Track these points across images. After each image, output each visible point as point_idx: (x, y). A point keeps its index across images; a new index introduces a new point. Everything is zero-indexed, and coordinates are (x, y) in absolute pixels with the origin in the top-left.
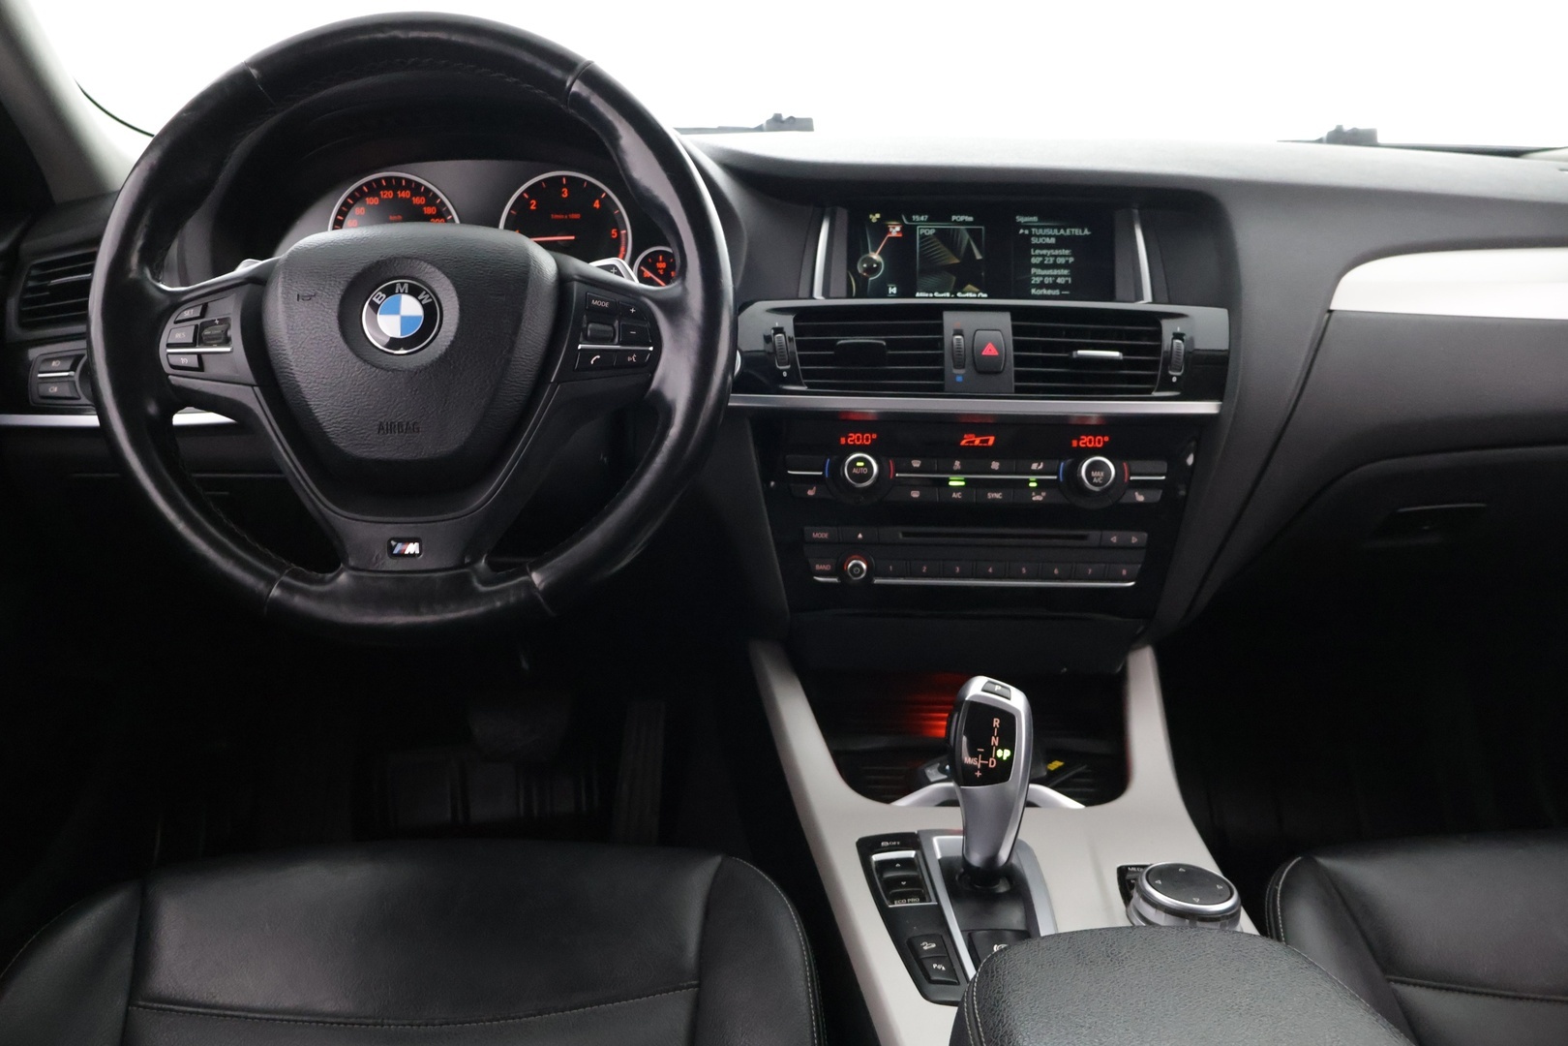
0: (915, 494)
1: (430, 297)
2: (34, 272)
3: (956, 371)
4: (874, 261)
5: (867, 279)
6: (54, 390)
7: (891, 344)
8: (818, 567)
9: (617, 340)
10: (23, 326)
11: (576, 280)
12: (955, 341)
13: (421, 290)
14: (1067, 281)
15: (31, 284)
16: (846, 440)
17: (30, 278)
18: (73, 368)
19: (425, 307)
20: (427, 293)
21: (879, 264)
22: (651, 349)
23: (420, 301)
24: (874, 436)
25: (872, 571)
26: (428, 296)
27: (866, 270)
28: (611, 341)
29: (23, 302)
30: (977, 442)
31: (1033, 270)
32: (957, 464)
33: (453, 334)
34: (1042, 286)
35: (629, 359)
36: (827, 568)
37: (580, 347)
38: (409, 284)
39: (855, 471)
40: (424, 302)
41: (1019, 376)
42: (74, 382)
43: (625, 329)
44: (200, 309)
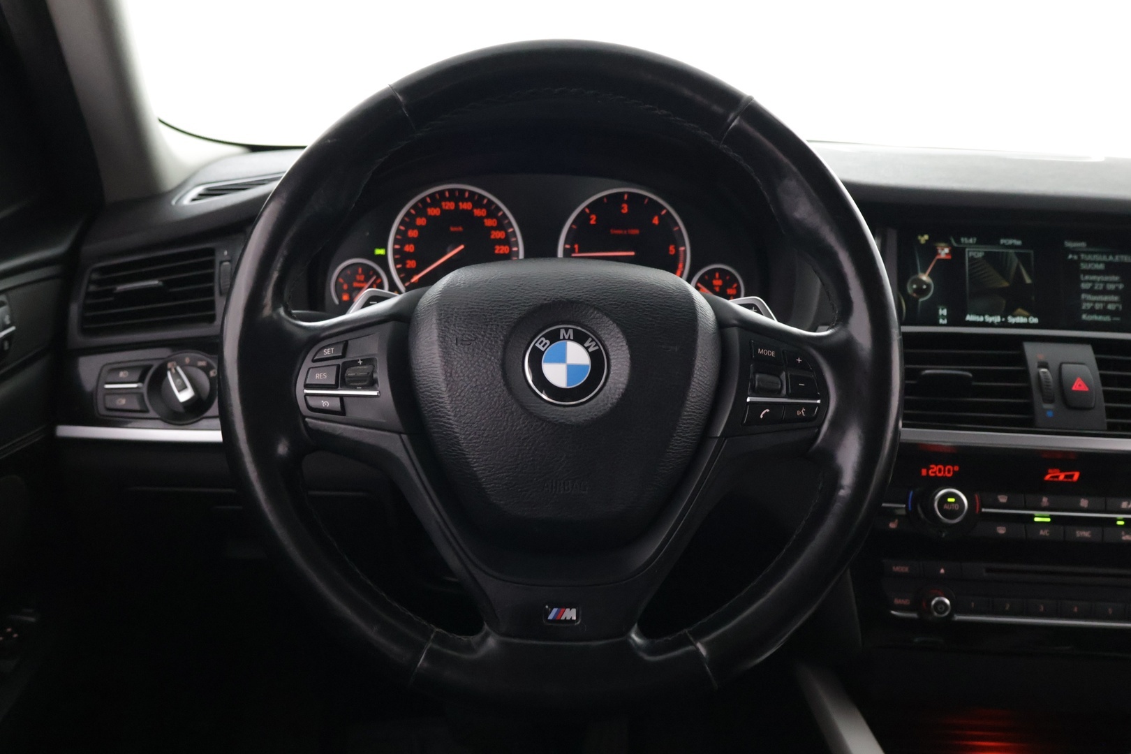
0: (1001, 530)
1: (597, 345)
2: (95, 276)
3: (1046, 406)
4: (924, 282)
5: (916, 300)
6: (122, 402)
7: (978, 375)
8: (897, 601)
9: (784, 392)
10: (85, 331)
11: (734, 326)
12: (1042, 375)
13: (587, 337)
14: (1117, 308)
15: (92, 288)
16: (928, 471)
17: (91, 282)
18: (141, 380)
19: (592, 355)
20: (593, 340)
21: (928, 285)
22: (819, 401)
23: (587, 349)
24: (956, 468)
25: (956, 608)
26: (594, 344)
27: (916, 291)
28: (777, 393)
29: (85, 308)
30: (1062, 477)
31: (1083, 296)
32: (1045, 500)
33: (624, 386)
34: (1092, 311)
35: (799, 413)
36: (906, 602)
37: (748, 400)
38: (574, 330)
39: (946, 507)
40: (590, 350)
41: (1111, 413)
42: (142, 395)
43: (794, 381)
44: (341, 346)
